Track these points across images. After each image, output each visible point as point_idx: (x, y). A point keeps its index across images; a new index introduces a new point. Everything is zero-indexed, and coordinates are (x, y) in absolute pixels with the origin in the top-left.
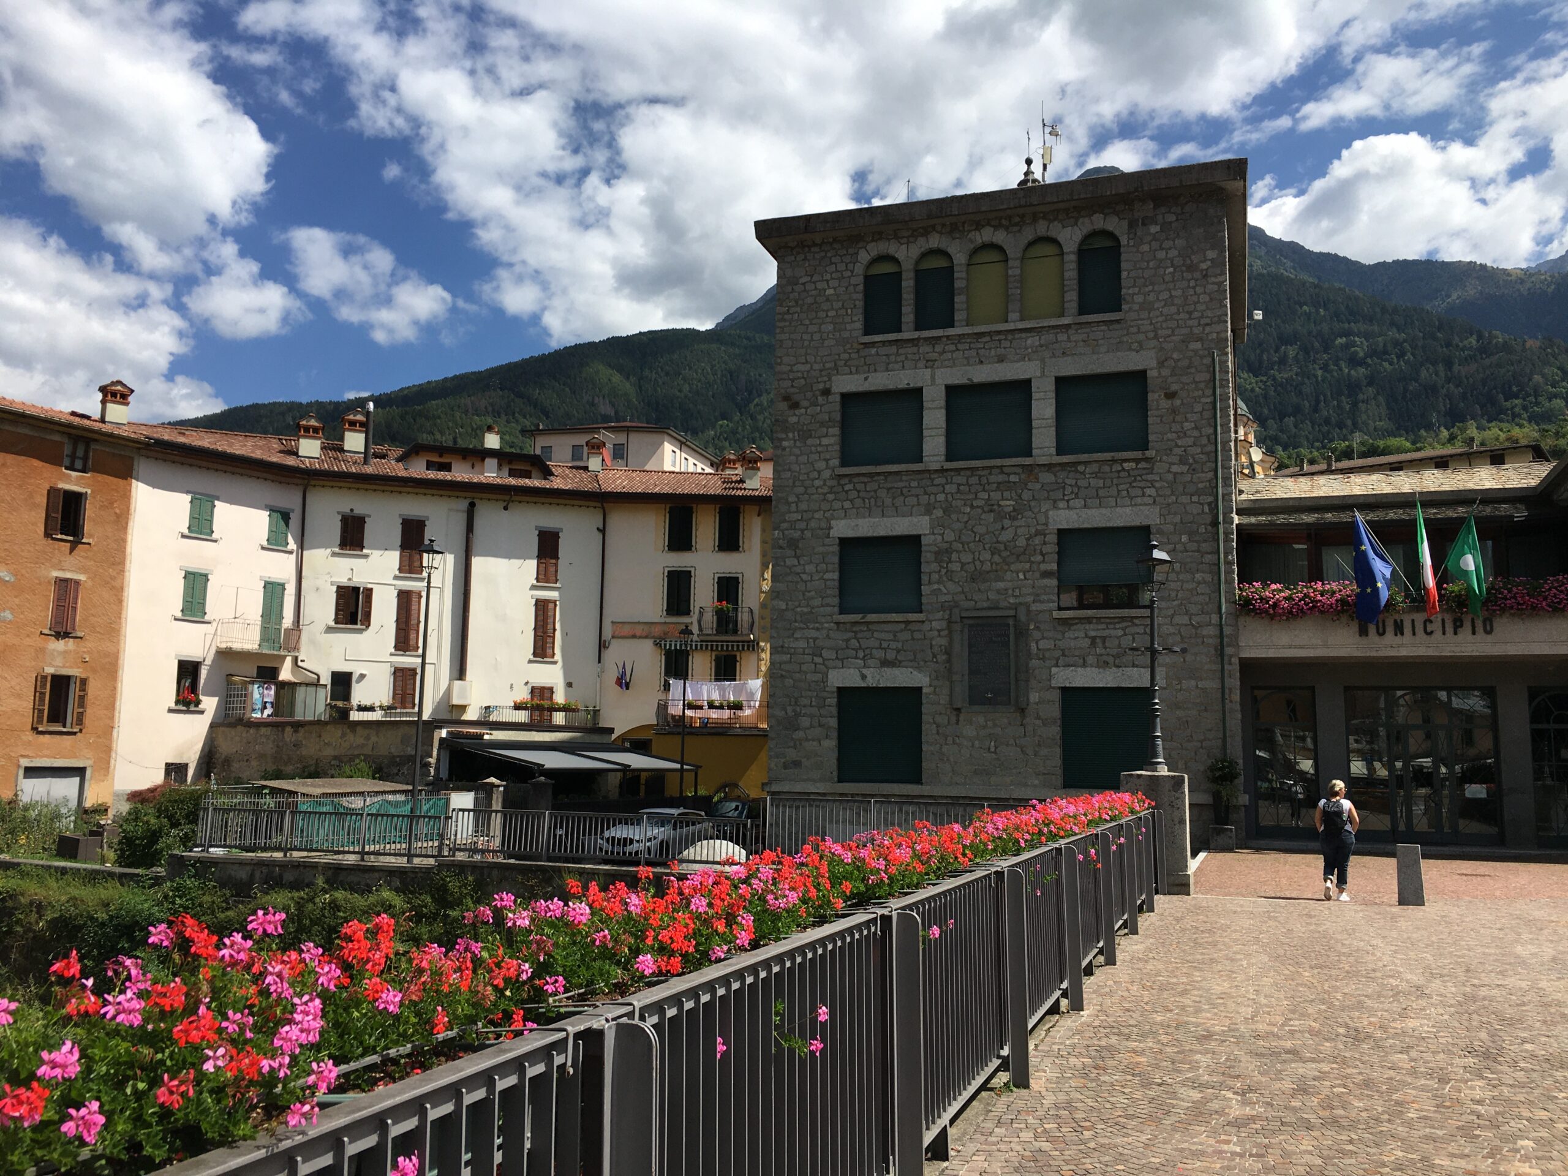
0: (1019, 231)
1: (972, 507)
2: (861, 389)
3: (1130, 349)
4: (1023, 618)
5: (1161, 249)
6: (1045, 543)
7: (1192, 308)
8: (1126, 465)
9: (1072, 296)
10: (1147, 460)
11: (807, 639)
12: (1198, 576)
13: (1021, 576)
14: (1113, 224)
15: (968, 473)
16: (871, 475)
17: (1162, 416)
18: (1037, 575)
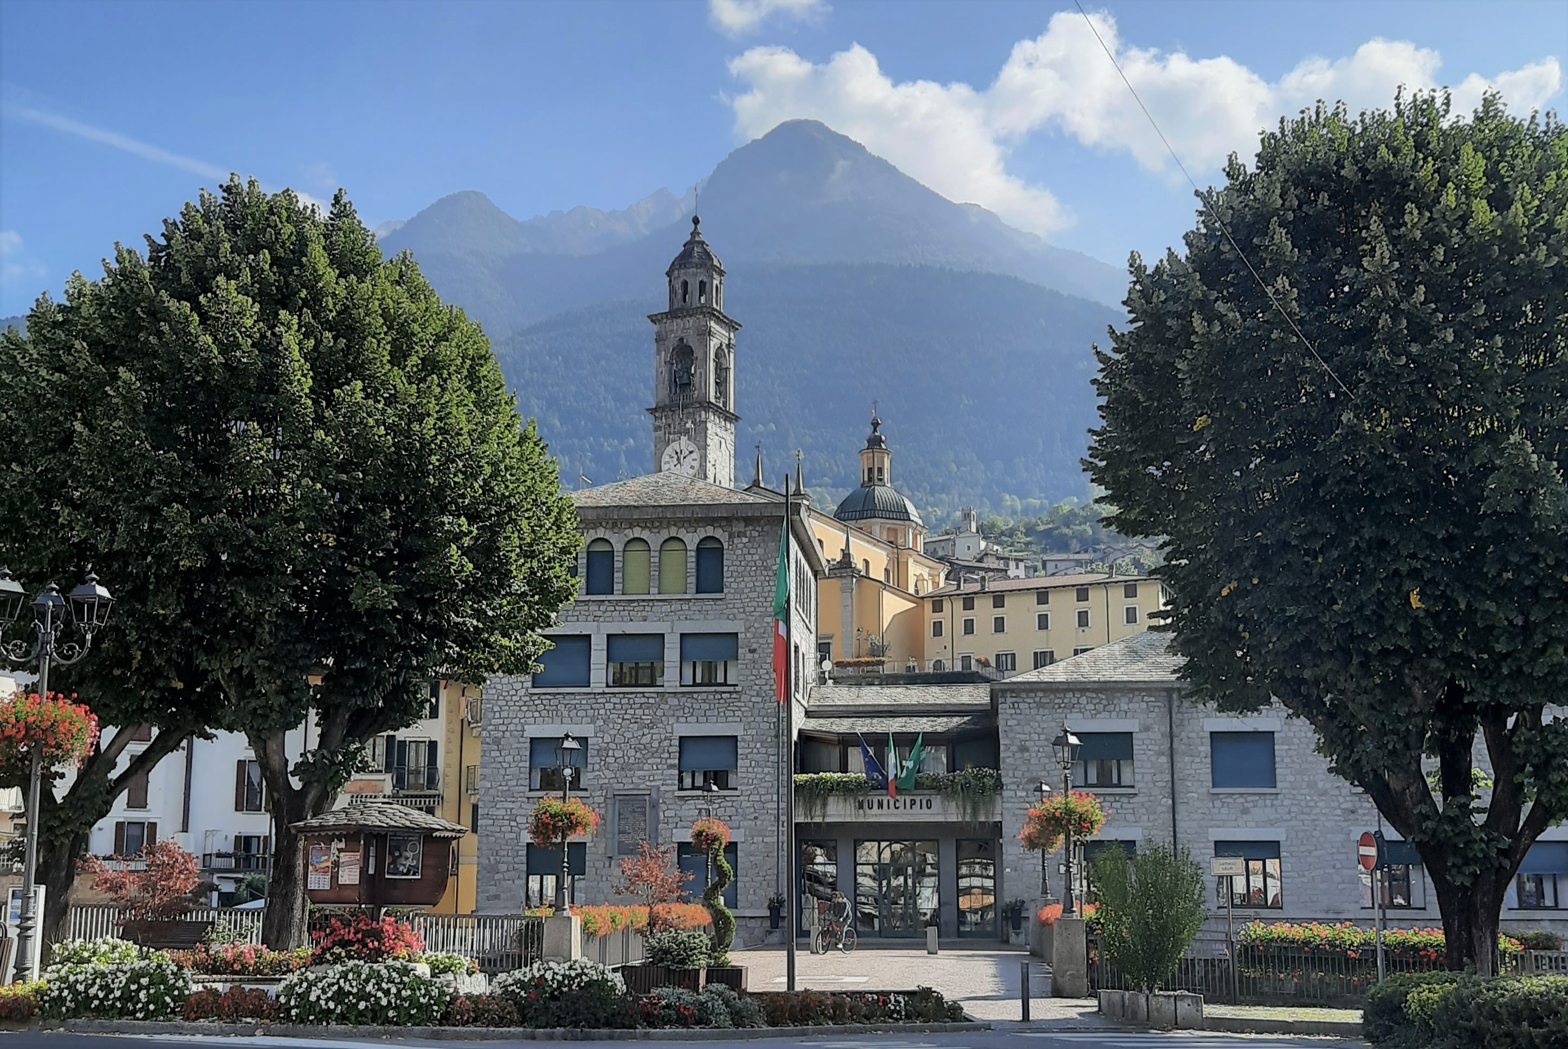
0: (658, 531)
1: (623, 719)
3: (728, 618)
4: (654, 795)
5: (749, 554)
6: (671, 745)
7: (766, 595)
8: (723, 695)
9: (692, 580)
10: (736, 692)
11: (506, 809)
12: (766, 770)
13: (655, 768)
14: (718, 533)
15: (622, 696)
16: (555, 694)
17: (746, 664)
18: (665, 767)
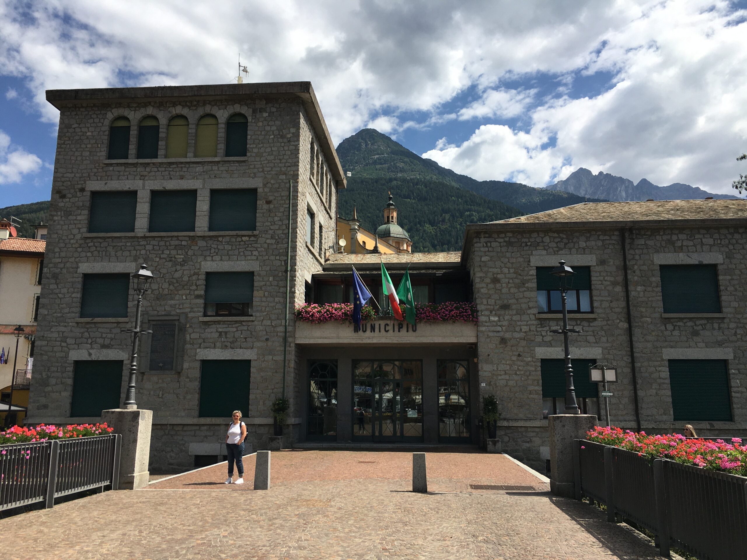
0: (196, 109)
1: (160, 258)
2: (103, 189)
3: (249, 177)
4: (182, 320)
5: (268, 125)
6: (198, 279)
7: (281, 157)
8: (243, 238)
9: (222, 146)
10: (254, 236)
11: (58, 332)
12: (277, 299)
13: (184, 298)
14: (244, 110)
15: (159, 239)
16: (104, 238)
17: (263, 213)
18: (193, 297)
